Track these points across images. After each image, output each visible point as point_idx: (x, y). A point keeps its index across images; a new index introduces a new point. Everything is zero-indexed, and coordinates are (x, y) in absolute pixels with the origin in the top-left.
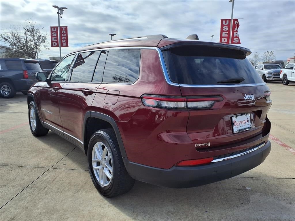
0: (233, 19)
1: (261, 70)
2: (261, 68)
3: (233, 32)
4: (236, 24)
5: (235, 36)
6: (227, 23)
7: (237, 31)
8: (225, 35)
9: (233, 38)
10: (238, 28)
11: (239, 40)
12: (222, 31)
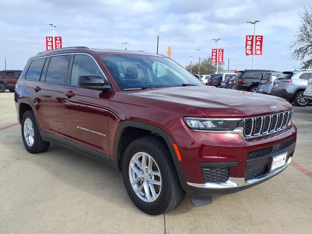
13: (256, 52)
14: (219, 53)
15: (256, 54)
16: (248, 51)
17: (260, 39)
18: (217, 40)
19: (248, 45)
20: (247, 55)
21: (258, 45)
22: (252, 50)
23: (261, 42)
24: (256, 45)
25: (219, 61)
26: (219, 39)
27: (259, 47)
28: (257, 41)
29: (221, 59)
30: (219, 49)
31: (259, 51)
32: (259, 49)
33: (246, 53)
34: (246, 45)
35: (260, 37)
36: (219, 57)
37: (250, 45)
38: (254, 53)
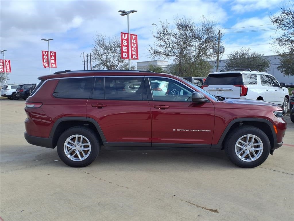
13: (51, 65)
14: (6, 64)
15: (52, 67)
16: (45, 64)
17: (54, 55)
18: (2, 51)
19: (45, 59)
20: (45, 67)
21: (53, 59)
22: (48, 63)
23: (55, 57)
24: (51, 60)
25: (7, 71)
26: (4, 51)
27: (54, 61)
28: (51, 56)
29: (8, 69)
30: (6, 60)
31: (54, 64)
32: (54, 63)
33: (44, 65)
34: (43, 59)
35: (54, 53)
36: (6, 68)
37: (46, 59)
38: (50, 66)
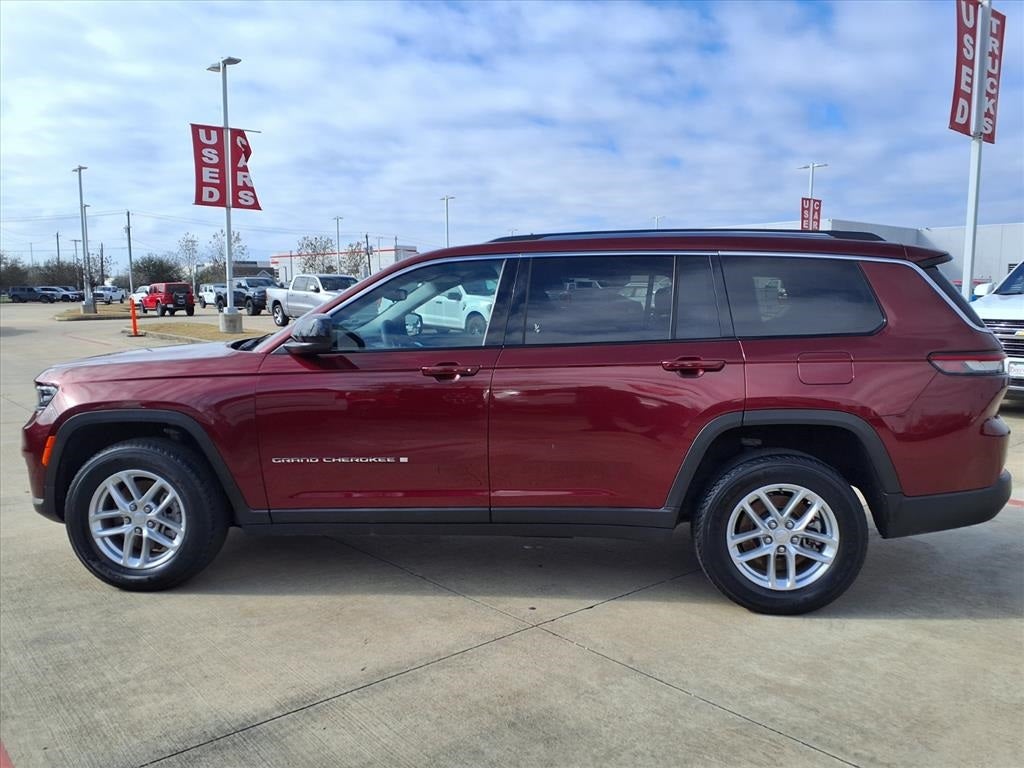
0: (232, 130)
1: (312, 293)
2: (312, 288)
3: (235, 169)
4: (240, 145)
5: (240, 183)
6: (214, 140)
7: (245, 169)
8: (211, 177)
9: (236, 189)
10: (247, 161)
11: (255, 197)
12: (200, 164)
